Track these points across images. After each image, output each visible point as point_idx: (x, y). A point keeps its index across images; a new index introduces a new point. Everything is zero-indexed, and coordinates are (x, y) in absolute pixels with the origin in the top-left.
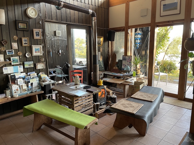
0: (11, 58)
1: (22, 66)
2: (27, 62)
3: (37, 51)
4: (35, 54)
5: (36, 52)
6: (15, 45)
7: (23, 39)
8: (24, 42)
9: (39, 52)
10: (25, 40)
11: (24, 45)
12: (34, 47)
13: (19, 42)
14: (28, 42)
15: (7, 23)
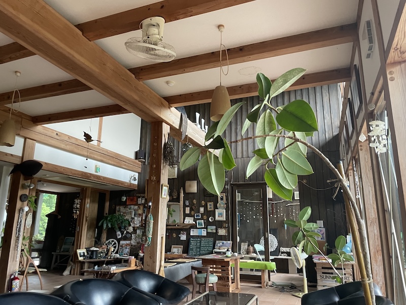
0: (197, 221)
1: (206, 230)
2: (210, 226)
4: (217, 218)
5: (219, 217)
6: (202, 210)
7: (208, 204)
8: (209, 207)
9: (222, 216)
10: (210, 205)
11: (209, 209)
12: (217, 212)
13: (206, 207)
14: (212, 207)
15: (198, 192)
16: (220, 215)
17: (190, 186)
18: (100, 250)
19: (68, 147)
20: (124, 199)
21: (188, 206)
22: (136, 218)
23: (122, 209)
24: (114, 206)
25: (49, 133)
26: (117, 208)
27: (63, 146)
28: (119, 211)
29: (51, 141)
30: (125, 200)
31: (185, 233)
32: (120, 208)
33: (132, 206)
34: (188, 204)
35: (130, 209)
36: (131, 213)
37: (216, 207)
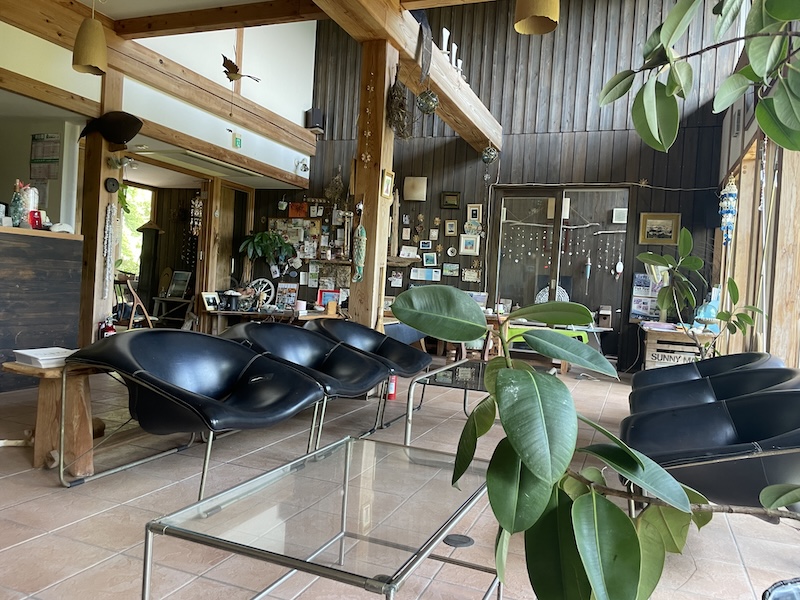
0: (424, 254)
1: (439, 271)
2: (448, 265)
3: (469, 246)
4: (463, 251)
5: (466, 248)
6: (434, 234)
7: (448, 223)
8: (448, 229)
9: (472, 248)
11: (448, 233)
12: (463, 239)
13: (442, 228)
14: (454, 229)
15: (429, 198)
16: (470, 244)
17: (413, 187)
18: (244, 297)
19: (183, 91)
20: (283, 206)
21: (407, 226)
22: (307, 243)
23: (280, 224)
24: (264, 218)
25: (146, 58)
26: (271, 222)
27: (173, 87)
28: (274, 228)
29: (150, 75)
30: (284, 208)
31: (401, 275)
32: (275, 223)
33: (300, 221)
34: (407, 222)
35: (295, 225)
36: (297, 233)
37: (461, 230)
